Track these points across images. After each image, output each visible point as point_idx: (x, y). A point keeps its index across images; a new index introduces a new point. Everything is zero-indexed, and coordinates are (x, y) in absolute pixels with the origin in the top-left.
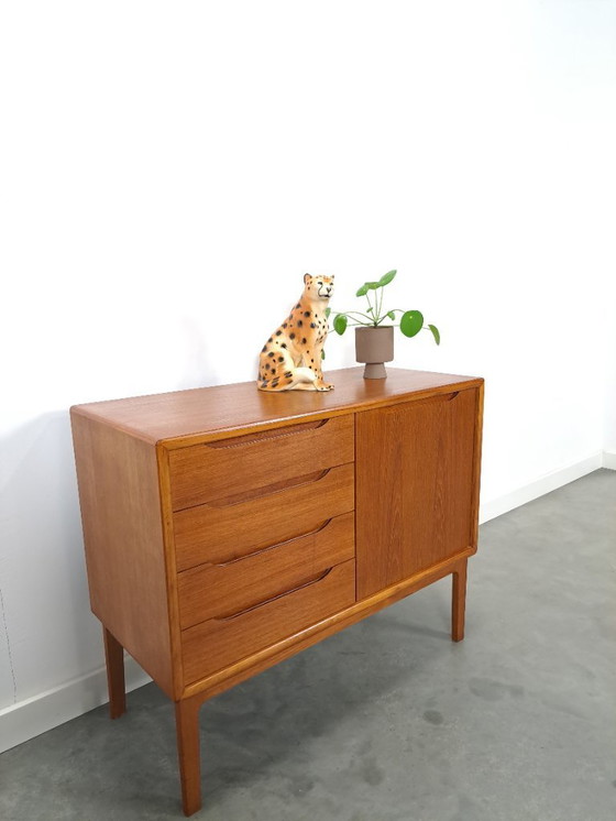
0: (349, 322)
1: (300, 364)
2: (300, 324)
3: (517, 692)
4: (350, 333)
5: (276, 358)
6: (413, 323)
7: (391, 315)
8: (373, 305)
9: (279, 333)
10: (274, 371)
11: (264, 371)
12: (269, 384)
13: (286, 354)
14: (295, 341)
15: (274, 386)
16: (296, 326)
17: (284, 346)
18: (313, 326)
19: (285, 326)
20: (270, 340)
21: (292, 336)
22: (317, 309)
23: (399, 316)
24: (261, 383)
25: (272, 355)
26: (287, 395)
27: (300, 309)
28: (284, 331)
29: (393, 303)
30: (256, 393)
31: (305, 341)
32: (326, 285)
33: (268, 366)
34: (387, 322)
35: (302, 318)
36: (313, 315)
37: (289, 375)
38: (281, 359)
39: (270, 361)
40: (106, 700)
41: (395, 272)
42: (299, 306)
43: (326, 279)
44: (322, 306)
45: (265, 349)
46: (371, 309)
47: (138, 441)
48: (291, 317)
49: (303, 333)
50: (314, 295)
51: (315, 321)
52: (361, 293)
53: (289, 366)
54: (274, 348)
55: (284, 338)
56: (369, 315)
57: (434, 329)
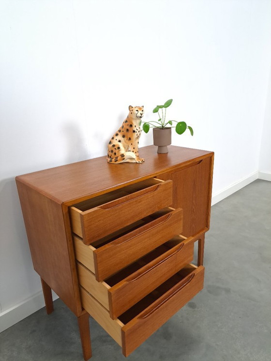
0: (150, 126)
1: (127, 150)
2: (127, 130)
3: (228, 291)
4: (151, 130)
5: (116, 147)
6: (181, 128)
7: (170, 122)
8: (161, 118)
9: (117, 135)
10: (115, 154)
11: (110, 154)
12: (113, 160)
13: (121, 145)
14: (125, 139)
15: (116, 161)
16: (125, 131)
17: (120, 141)
18: (134, 131)
19: (120, 131)
20: (113, 138)
21: (124, 136)
22: (135, 123)
23: (175, 124)
24: (109, 159)
25: (114, 146)
26: (122, 166)
27: (127, 123)
28: (119, 134)
29: (172, 116)
30: (106, 166)
31: (130, 139)
32: (140, 112)
33: (112, 151)
34: (168, 126)
35: (128, 127)
36: (134, 126)
37: (123, 156)
38: (119, 148)
39: (113, 149)
41: (172, 100)
42: (126, 121)
43: (140, 109)
44: (138, 121)
45: (110, 143)
46: (160, 120)
47: (52, 201)
48: (123, 127)
49: (129, 135)
50: (134, 117)
51: (135, 129)
52: (155, 111)
53: (123, 151)
54: (115, 142)
55: (120, 137)
56: (160, 122)
57: (190, 129)
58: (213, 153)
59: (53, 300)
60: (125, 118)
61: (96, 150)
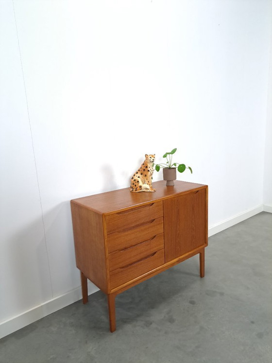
0: (161, 167)
1: (144, 183)
2: (144, 170)
3: (222, 294)
4: (161, 170)
5: (136, 181)
6: (182, 168)
7: (175, 164)
8: (169, 161)
9: (137, 173)
10: (136, 186)
11: (132, 186)
12: (134, 190)
13: (139, 180)
14: (143, 175)
15: (136, 190)
16: (143, 171)
17: (139, 177)
18: (149, 171)
19: (139, 170)
20: (134, 175)
21: (142, 174)
22: (149, 165)
23: (177, 166)
24: (131, 189)
25: (135, 180)
26: (140, 194)
28: (139, 172)
29: (176, 160)
30: (129, 194)
31: (146, 176)
32: (152, 158)
33: (134, 184)
34: (174, 167)
35: (145, 168)
36: (148, 167)
37: (141, 187)
38: (138, 182)
39: (134, 183)
40: (81, 298)
41: (176, 149)
42: (143, 164)
43: (152, 156)
44: (152, 164)
45: (132, 178)
46: (168, 162)
47: (96, 213)
48: (141, 168)
49: (145, 173)
50: (149, 161)
51: (149, 169)
52: (165, 156)
53: (141, 184)
54: (136, 178)
55: (139, 175)
56: (168, 164)
57: (190, 168)
58: (207, 186)
59: (88, 295)
60: (143, 162)
61: (122, 183)
